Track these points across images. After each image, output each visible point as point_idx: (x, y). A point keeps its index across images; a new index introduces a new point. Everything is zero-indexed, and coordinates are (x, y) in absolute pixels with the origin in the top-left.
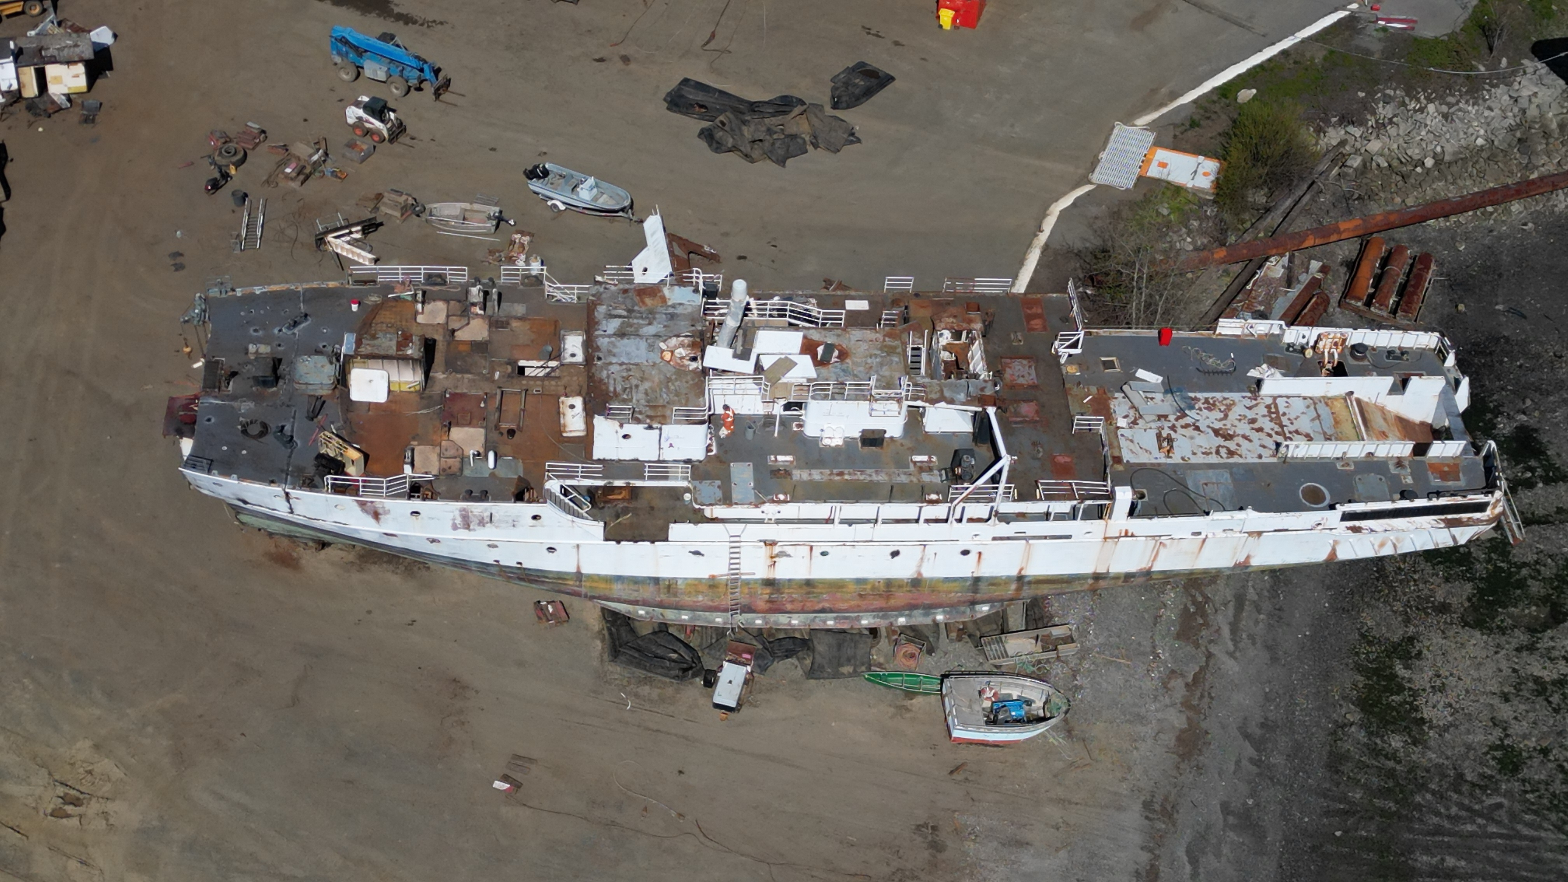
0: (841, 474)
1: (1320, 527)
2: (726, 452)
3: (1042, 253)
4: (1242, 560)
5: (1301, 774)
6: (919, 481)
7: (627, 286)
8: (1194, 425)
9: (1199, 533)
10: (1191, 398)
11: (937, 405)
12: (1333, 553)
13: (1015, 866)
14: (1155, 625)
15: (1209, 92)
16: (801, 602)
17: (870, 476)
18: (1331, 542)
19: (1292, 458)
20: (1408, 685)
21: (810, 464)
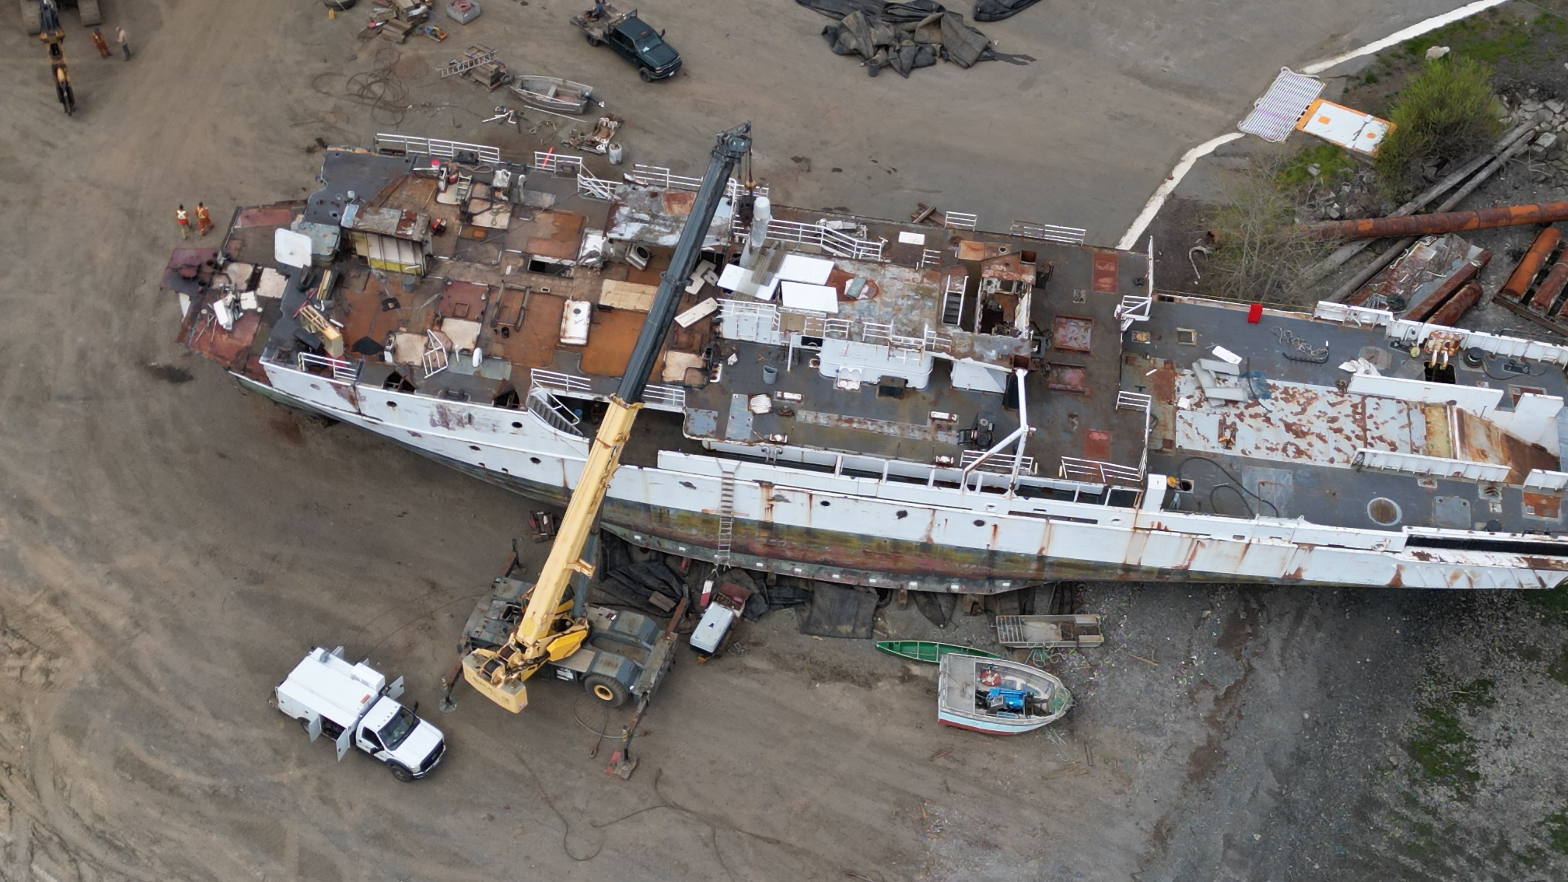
0: (850, 421)
1: (1382, 549)
2: (730, 381)
3: (1166, 202)
4: (1292, 573)
5: (1323, 815)
6: (934, 440)
7: (658, 189)
8: (1265, 415)
9: (1242, 537)
10: (1269, 386)
11: (963, 360)
12: (1397, 578)
13: (978, 869)
14: (1196, 627)
15: (1396, 45)
16: (802, 550)
17: (882, 427)
18: (1395, 566)
19: (1369, 467)
20: (1469, 735)
21: (819, 407)
